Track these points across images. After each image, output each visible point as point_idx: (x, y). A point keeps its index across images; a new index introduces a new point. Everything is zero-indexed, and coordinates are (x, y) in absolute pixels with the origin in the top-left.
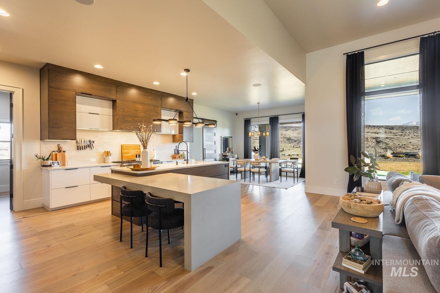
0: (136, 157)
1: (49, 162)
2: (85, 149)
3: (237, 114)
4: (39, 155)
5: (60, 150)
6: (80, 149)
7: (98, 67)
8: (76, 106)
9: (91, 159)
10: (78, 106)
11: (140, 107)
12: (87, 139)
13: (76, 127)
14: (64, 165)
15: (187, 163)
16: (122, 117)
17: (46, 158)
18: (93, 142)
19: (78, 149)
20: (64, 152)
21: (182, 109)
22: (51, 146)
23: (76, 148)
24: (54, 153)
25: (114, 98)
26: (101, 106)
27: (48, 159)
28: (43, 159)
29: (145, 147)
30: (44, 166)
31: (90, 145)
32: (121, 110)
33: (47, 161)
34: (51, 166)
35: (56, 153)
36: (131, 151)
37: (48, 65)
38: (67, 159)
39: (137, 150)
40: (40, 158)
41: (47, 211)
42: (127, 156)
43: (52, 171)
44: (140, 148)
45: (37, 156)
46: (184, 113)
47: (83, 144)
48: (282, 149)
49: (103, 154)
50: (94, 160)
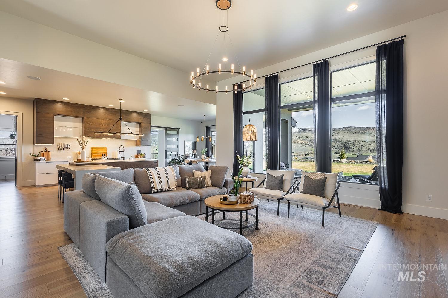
0: (102, 156)
1: (39, 158)
2: (63, 150)
3: (201, 123)
4: (32, 153)
5: (46, 150)
6: (60, 150)
7: (66, 99)
8: (54, 123)
9: (68, 157)
10: (55, 122)
11: (102, 121)
12: (66, 143)
13: (54, 136)
14: (49, 160)
15: (124, 160)
16: (88, 129)
17: (36, 155)
18: (70, 145)
19: (59, 150)
20: (49, 151)
21: (140, 121)
22: (40, 148)
23: (57, 149)
24: (42, 152)
25: (82, 116)
26: (74, 122)
27: (38, 156)
28: (35, 156)
29: (83, 149)
30: (35, 160)
31: (67, 147)
32: (87, 124)
33: (37, 157)
34: (39, 160)
35: (44, 152)
36: (99, 152)
37: (36, 99)
38: (50, 156)
39: (103, 151)
40: (33, 155)
41: (36, 187)
42: (95, 155)
43: (38, 163)
44: (106, 150)
45: (31, 154)
46: (142, 124)
47: (62, 147)
48: (308, 153)
49: (77, 153)
50: (70, 157)
